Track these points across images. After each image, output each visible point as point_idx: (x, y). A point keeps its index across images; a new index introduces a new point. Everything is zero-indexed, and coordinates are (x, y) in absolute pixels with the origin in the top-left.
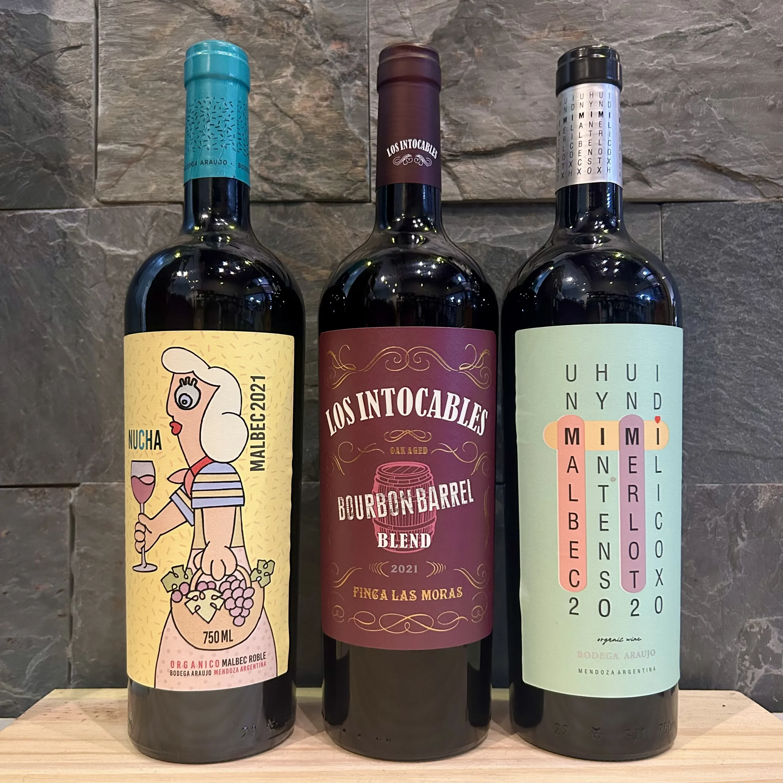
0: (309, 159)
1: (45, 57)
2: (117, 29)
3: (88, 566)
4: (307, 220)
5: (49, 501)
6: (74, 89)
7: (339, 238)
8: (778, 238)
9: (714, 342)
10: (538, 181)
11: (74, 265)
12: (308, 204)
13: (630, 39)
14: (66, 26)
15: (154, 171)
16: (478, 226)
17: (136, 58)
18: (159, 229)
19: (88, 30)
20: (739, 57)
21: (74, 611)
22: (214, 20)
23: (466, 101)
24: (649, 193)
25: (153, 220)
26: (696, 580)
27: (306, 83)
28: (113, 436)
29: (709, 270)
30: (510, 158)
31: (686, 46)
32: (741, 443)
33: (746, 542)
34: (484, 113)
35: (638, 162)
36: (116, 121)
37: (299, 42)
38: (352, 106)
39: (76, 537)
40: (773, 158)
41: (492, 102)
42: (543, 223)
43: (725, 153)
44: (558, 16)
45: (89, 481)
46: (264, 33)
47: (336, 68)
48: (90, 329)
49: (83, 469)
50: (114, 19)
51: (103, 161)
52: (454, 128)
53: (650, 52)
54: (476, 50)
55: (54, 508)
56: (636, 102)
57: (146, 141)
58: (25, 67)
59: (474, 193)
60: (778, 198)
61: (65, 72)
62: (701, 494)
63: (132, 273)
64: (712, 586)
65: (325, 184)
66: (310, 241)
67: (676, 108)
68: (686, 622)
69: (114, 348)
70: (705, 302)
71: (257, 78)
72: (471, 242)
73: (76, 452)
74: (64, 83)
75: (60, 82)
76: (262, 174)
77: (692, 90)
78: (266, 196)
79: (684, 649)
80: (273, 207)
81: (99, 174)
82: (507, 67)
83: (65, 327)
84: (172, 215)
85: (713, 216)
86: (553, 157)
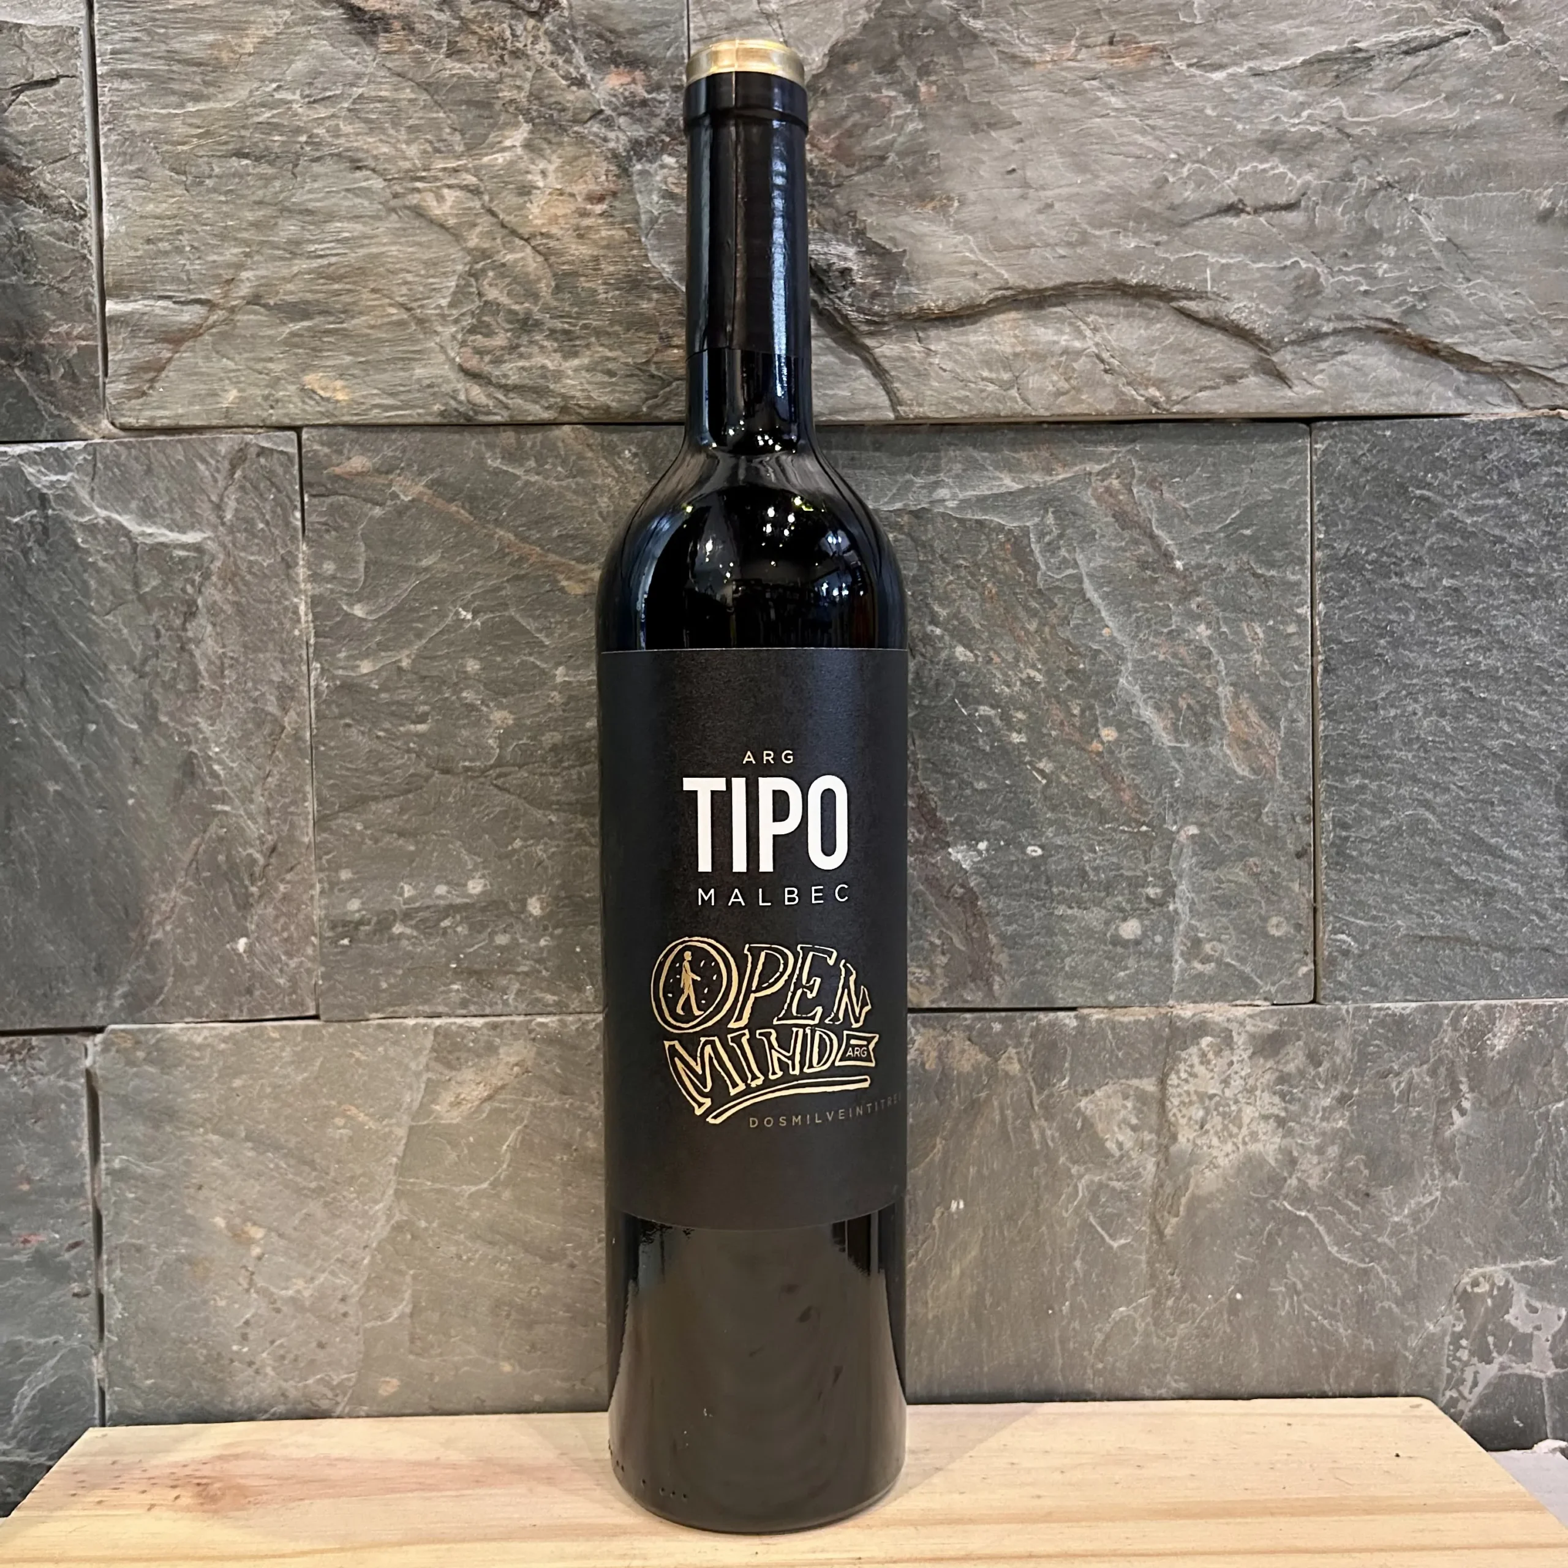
0: (566, 332)
2: (135, 40)
3: (132, 1196)
4: (564, 463)
5: (38, 1064)
6: (46, 177)
8: (1551, 493)
9: (1415, 714)
10: (1055, 378)
11: (67, 565)
12: (566, 428)
13: (1252, 64)
14: (22, 35)
15: (232, 359)
16: (929, 472)
17: (182, 105)
18: (248, 485)
19: (71, 42)
20: (1480, 105)
21: (108, 1289)
22: (349, 20)
23: (902, 203)
24: (1286, 401)
25: (233, 467)
26: (1367, 1195)
27: (557, 162)
28: (168, 928)
29: (1407, 562)
30: (996, 328)
31: (1370, 80)
32: (1464, 919)
33: (1467, 1119)
34: (941, 230)
35: (1264, 336)
36: (143, 249)
37: (539, 70)
38: (656, 213)
39: (102, 1137)
40: (1545, 324)
41: (956, 204)
42: (1065, 466)
43: (1447, 315)
44: (1098, 11)
45: (124, 1022)
46: (460, 51)
47: (620, 129)
48: (110, 704)
49: (109, 998)
50: (128, 17)
51: (120, 337)
52: (876, 262)
53: (1295, 93)
54: (923, 90)
55: (52, 1077)
56: (1261, 204)
57: (212, 293)
59: (920, 405)
60: (1554, 408)
61: (23, 139)
62: (1382, 1023)
63: (193, 585)
64: (1400, 1205)
65: (603, 385)
66: (573, 508)
67: (1347, 217)
68: (1346, 1276)
69: (163, 743)
70: (1398, 630)
71: (449, 151)
72: (913, 508)
73: (93, 964)
74: (24, 164)
75: (14, 160)
76: (467, 365)
77: (1380, 179)
78: (476, 413)
79: (1341, 1330)
80: (491, 436)
81: (110, 365)
82: (989, 125)
83: (55, 699)
84: (276, 456)
85: (1418, 448)
86: (1088, 325)
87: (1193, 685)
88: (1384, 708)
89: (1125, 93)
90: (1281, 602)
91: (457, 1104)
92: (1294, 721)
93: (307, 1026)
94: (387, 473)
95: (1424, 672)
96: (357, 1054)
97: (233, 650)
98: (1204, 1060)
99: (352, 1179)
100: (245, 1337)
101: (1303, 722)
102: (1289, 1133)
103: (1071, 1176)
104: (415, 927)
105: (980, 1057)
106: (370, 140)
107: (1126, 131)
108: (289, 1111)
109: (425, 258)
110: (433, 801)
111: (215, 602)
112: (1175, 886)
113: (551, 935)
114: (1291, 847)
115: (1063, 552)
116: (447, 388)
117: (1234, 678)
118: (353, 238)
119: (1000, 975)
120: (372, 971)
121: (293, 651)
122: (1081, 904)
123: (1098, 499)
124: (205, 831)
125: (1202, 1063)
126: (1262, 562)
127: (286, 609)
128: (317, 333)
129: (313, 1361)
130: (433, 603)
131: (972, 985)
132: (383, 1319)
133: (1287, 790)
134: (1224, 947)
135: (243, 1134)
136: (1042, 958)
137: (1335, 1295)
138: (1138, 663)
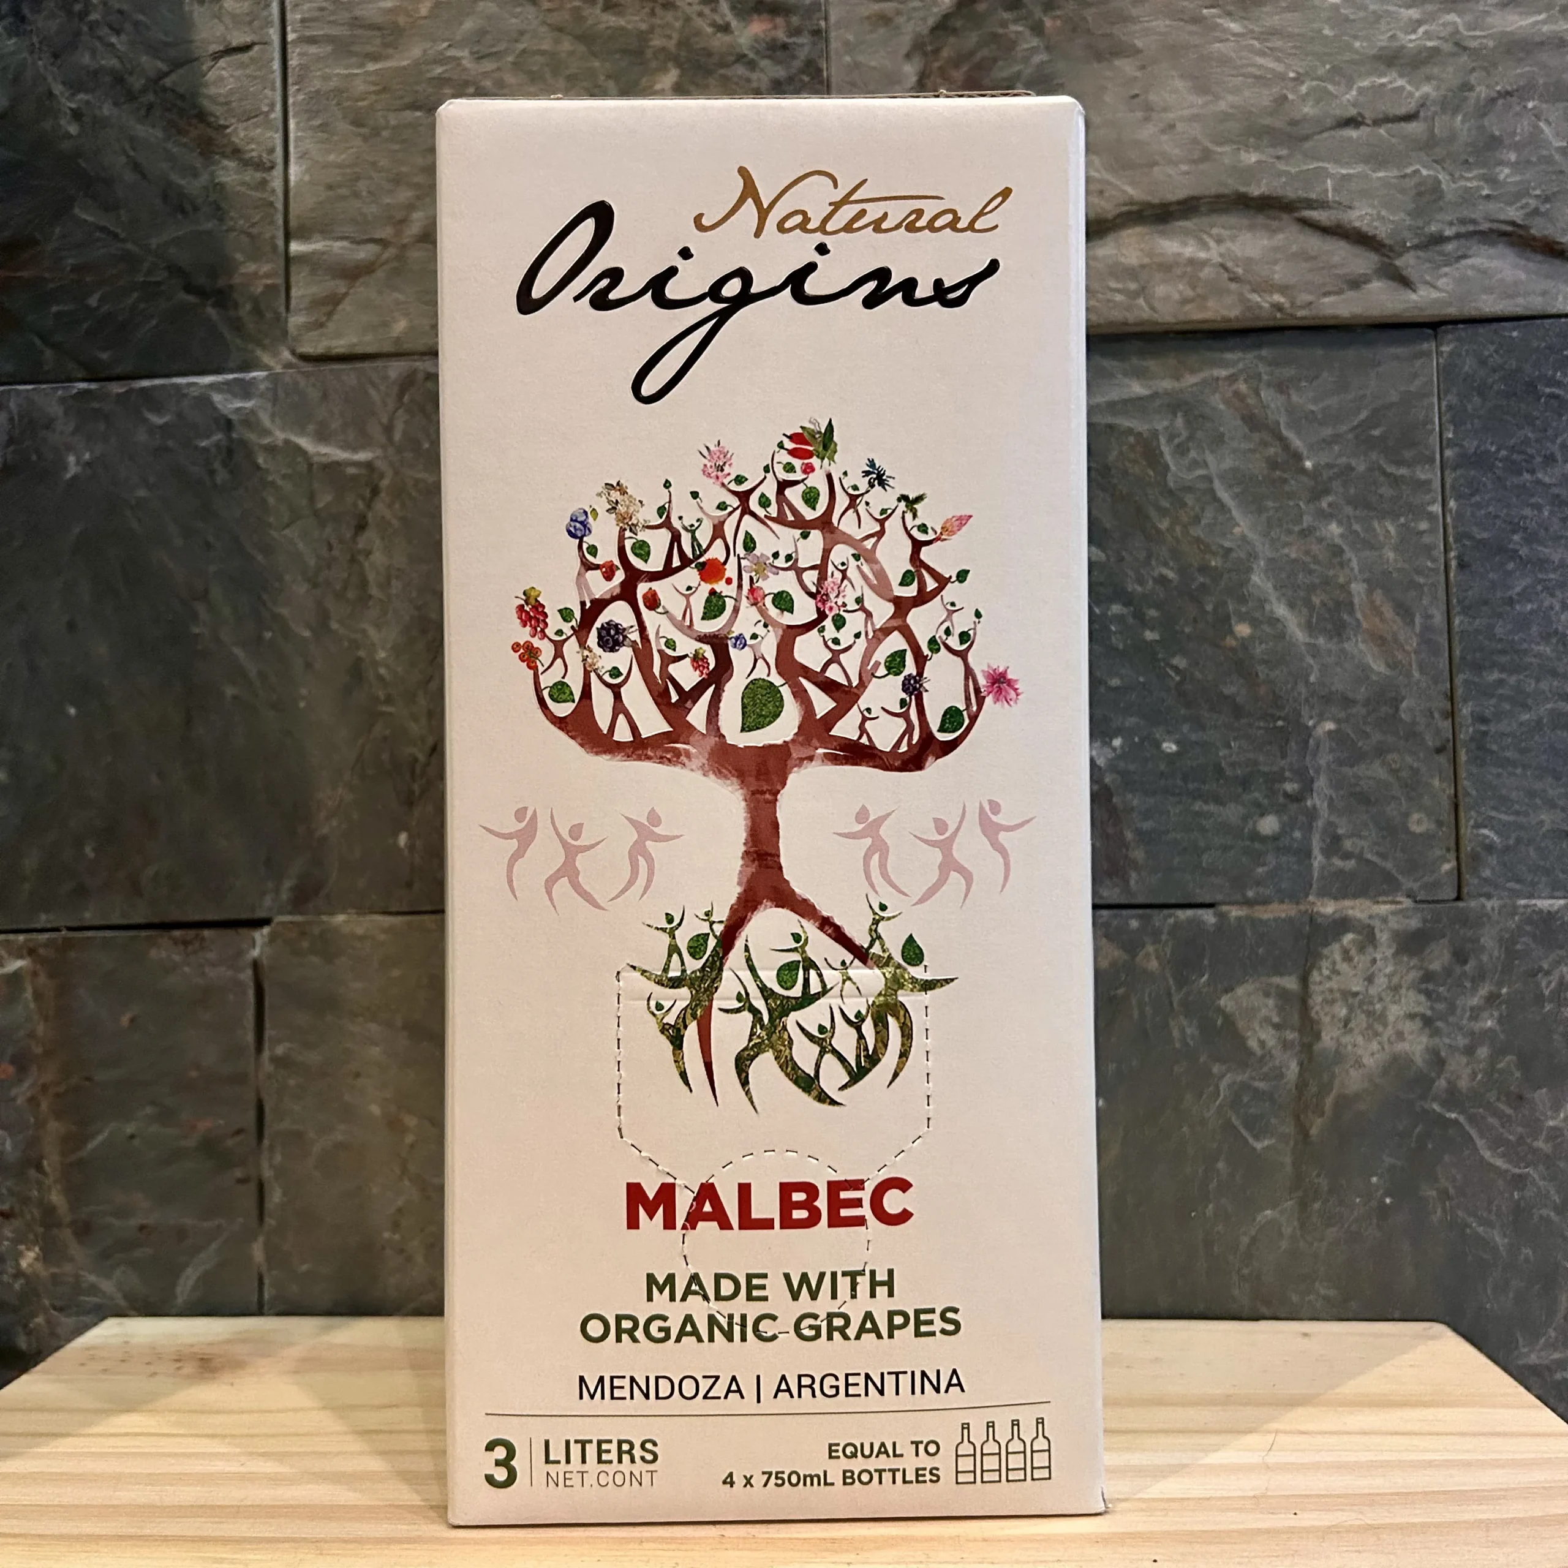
1: (181, 71)
2: (322, 9)
3: (292, 1082)
5: (212, 956)
6: (240, 133)
9: (1552, 608)
10: (1181, 287)
11: (249, 484)
14: (221, 7)
15: (402, 292)
17: (362, 65)
18: (415, 407)
19: (265, 13)
21: (267, 1173)
24: (1412, 305)
25: (403, 391)
26: (1520, 1097)
28: (334, 823)
29: (1539, 459)
30: (1122, 242)
35: (1388, 242)
36: (324, 194)
37: (688, 19)
39: (267, 1024)
42: (1193, 371)
45: (290, 913)
46: (616, 5)
47: (762, 70)
48: (284, 611)
49: (277, 891)
51: (302, 275)
53: (1410, 11)
54: (1048, 23)
55: (223, 969)
56: (1381, 116)
57: (386, 232)
58: (144, 91)
61: (222, 100)
62: (1529, 920)
63: (363, 499)
64: (1557, 1107)
67: (1467, 125)
68: (1500, 1182)
69: (333, 649)
70: (1533, 525)
73: (263, 857)
74: (222, 122)
75: (212, 119)
77: (1498, 88)
79: (1497, 1239)
81: (293, 302)
82: (1111, 54)
83: (234, 609)
85: (1546, 347)
86: (1211, 236)
87: (1326, 582)
88: (1519, 602)
89: (1245, 18)
90: (1412, 500)
92: (1430, 617)
95: (1560, 567)
97: (400, 561)
98: (1347, 957)
100: (396, 1225)
101: (1438, 618)
102: (1436, 1033)
103: (1212, 1074)
105: (1117, 953)
107: (1244, 54)
111: (383, 517)
112: (1312, 781)
114: (1430, 742)
115: (1193, 454)
117: (1367, 575)
119: (1136, 870)
122: (1219, 801)
123: (1227, 402)
124: (370, 732)
125: (1344, 960)
126: (1392, 461)
131: (1108, 882)
133: (1424, 686)
134: (1363, 843)
135: (400, 1024)
136: (1179, 854)
137: (1490, 1204)
138: (1270, 561)
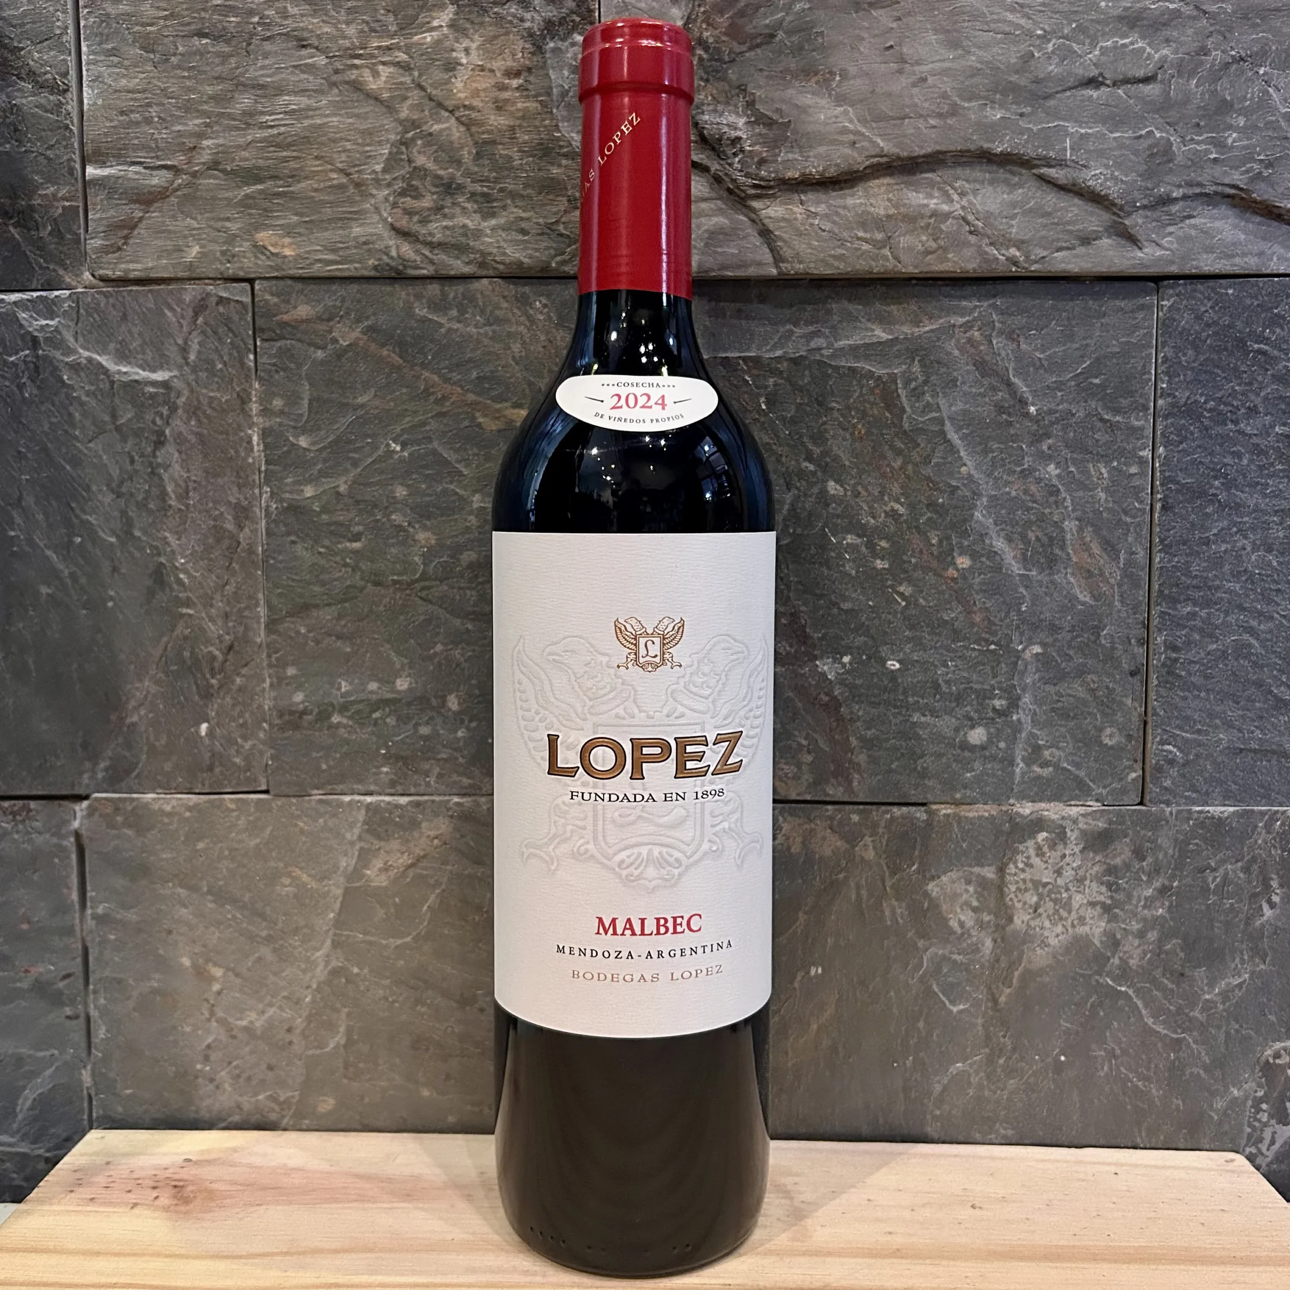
0: (484, 195)
3: (112, 937)
4: (482, 312)
5: (35, 824)
6: (35, 56)
7: (544, 347)
9: (1244, 549)
10: (924, 238)
11: (56, 399)
12: (485, 281)
15: (195, 219)
16: (808, 323)
18: (209, 330)
21: (94, 1013)
23: (789, 77)
24: (1136, 261)
25: (196, 315)
26: (1182, 975)
27: (478, 40)
28: (142, 712)
29: (1243, 411)
30: (871, 192)
33: (1276, 911)
34: (823, 102)
35: (1118, 201)
36: (117, 119)
38: (567, 87)
39: (89, 888)
41: (838, 78)
42: (931, 318)
45: (106, 792)
48: (92, 519)
49: (94, 772)
51: (99, 198)
52: (764, 131)
55: (48, 836)
56: (1120, 77)
57: (178, 160)
59: (800, 262)
62: (1202, 825)
63: (161, 416)
64: (1211, 985)
65: (517, 243)
66: (490, 353)
67: (1201, 89)
68: (1160, 1045)
69: (137, 554)
70: (1232, 472)
71: (383, 31)
72: (792, 356)
73: (80, 740)
74: (16, 44)
75: (7, 41)
76: (398, 225)
77: (1233, 53)
78: (405, 267)
79: (1154, 1091)
80: (418, 288)
81: (90, 223)
82: (871, 5)
83: (46, 514)
84: (232, 304)
85: (1258, 305)
86: (955, 189)
87: (1042, 519)
88: (1215, 543)
90: (1125, 444)
91: (386, 869)
92: (1133, 553)
93: (259, 800)
94: (329, 320)
95: (1254, 511)
96: (301, 824)
97: (196, 474)
98: (1040, 852)
99: (296, 931)
100: (207, 1058)
101: (1141, 555)
102: (1113, 918)
103: (917, 949)
104: (350, 718)
105: (839, 844)
106: (315, 21)
107: (996, 9)
108: (245, 870)
109: (363, 127)
110: (366, 610)
111: (181, 433)
112: (1019, 698)
113: (468, 728)
114: (1126, 666)
115: (928, 397)
116: (379, 245)
117: (1079, 514)
118: (300, 110)
119: (859, 773)
120: (314, 754)
121: (247, 476)
122: (934, 713)
123: (961, 349)
124: (173, 631)
125: (1037, 855)
126: (1109, 408)
127: (241, 439)
128: (269, 196)
129: (263, 1082)
130: (368, 436)
131: (833, 781)
132: (322, 1049)
133: (1124, 615)
134: (1063, 755)
135: (205, 889)
136: (898, 759)
137: (1150, 1063)
138: (992, 498)
